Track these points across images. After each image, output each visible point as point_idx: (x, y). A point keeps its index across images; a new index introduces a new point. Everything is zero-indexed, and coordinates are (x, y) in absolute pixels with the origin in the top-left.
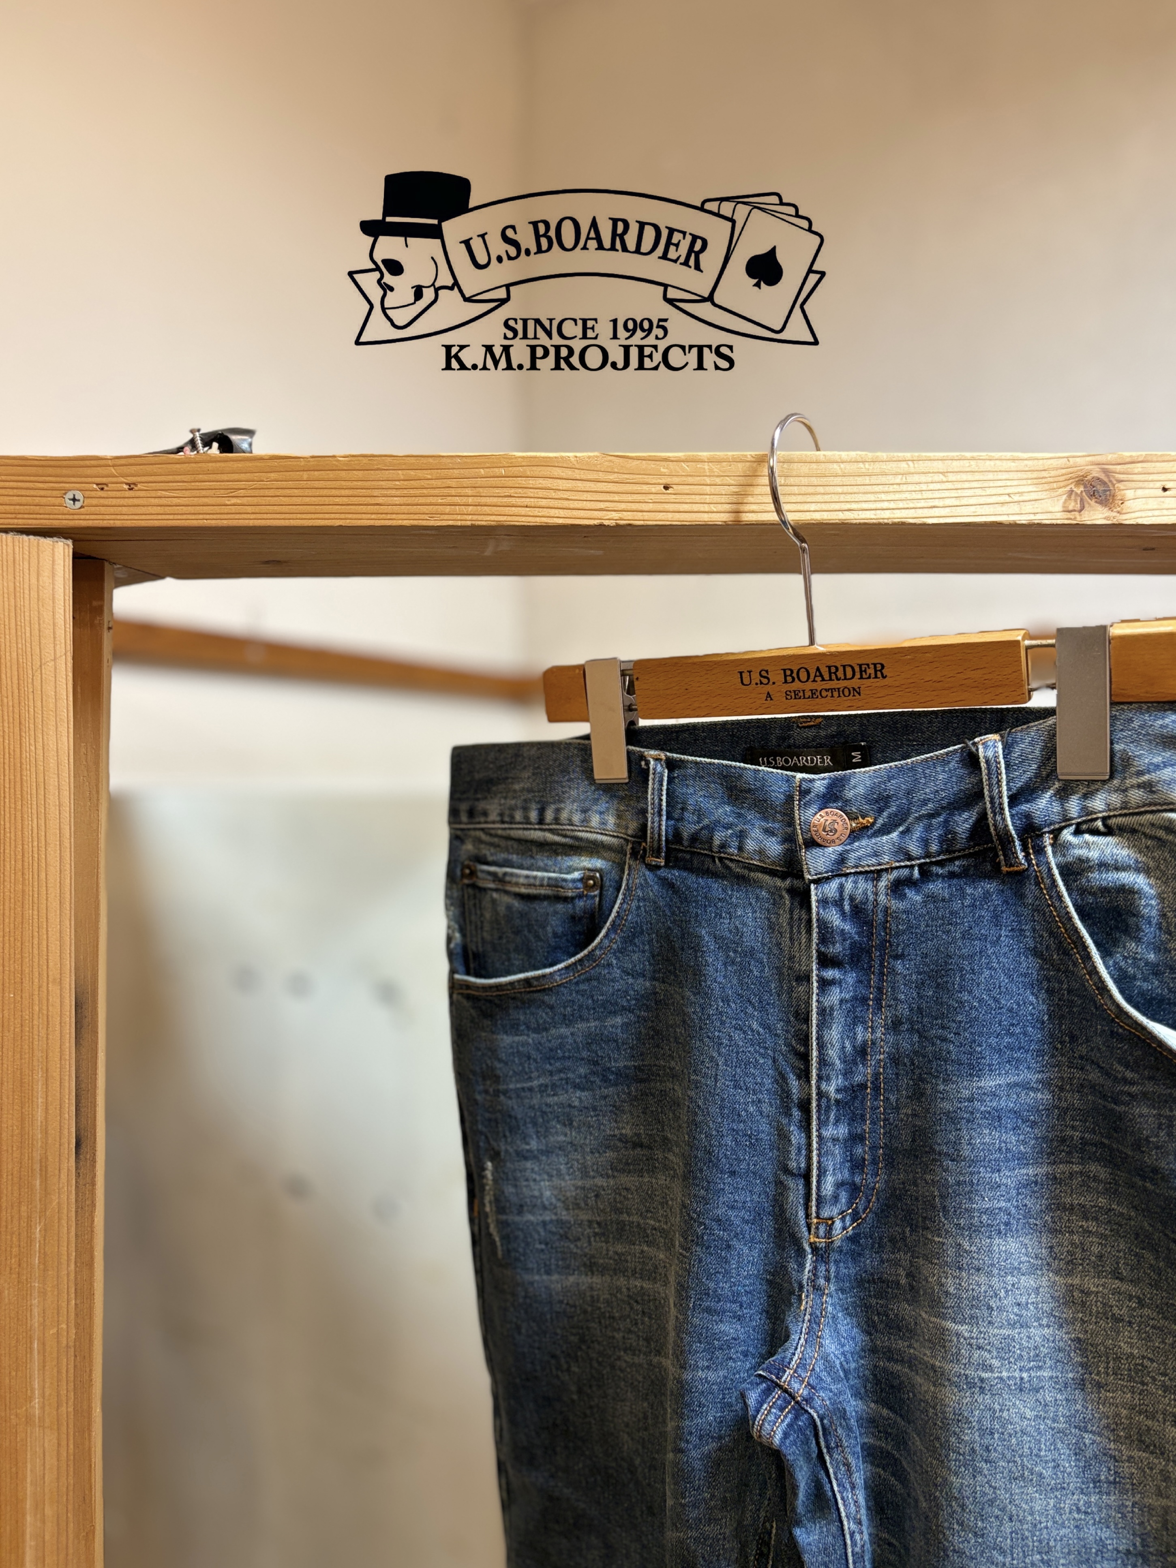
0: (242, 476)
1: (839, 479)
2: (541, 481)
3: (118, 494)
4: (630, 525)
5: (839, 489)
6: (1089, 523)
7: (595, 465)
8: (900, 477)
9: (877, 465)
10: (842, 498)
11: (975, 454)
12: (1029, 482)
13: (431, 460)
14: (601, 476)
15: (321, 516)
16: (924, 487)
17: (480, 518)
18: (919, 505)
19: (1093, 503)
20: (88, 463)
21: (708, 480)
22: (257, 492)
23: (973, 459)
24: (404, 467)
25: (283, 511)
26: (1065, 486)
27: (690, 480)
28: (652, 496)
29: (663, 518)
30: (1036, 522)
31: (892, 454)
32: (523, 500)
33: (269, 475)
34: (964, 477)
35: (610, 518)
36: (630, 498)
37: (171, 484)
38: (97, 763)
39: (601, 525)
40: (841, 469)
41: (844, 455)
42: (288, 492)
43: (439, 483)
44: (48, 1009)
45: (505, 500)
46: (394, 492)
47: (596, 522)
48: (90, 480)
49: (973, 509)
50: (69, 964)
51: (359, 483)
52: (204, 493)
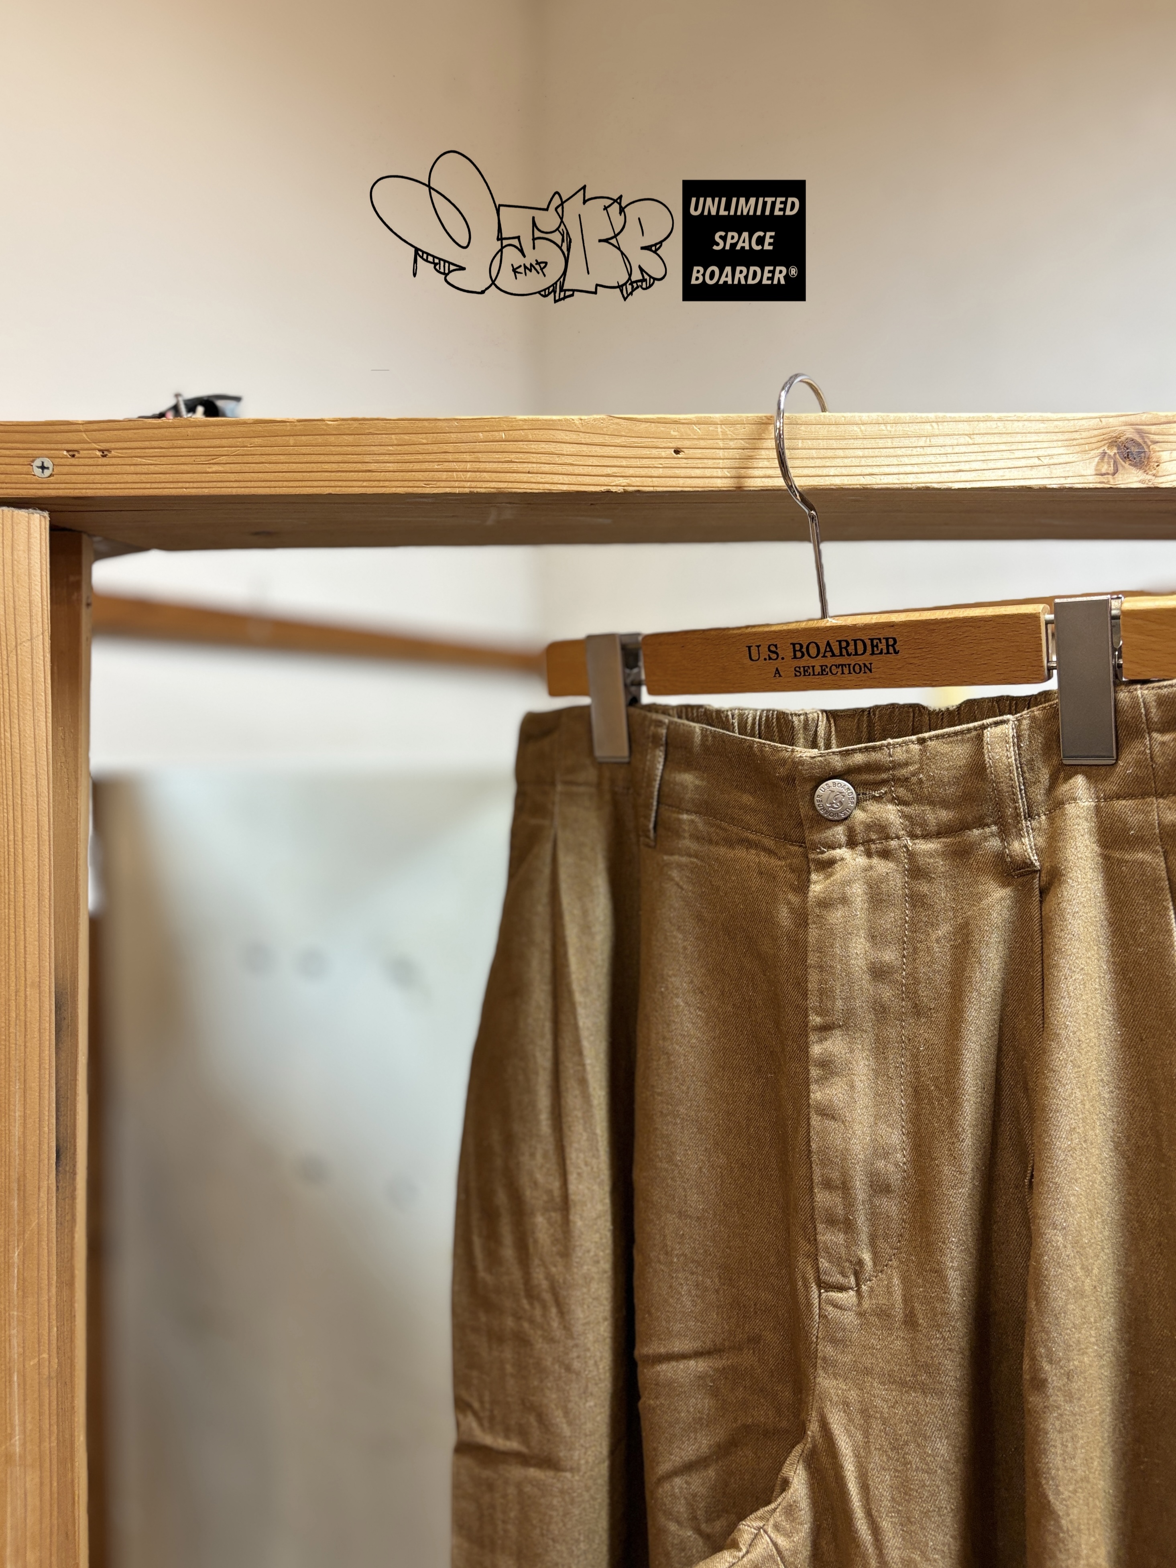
0: (224, 442)
1: (860, 441)
2: (543, 445)
3: (91, 461)
4: (638, 491)
5: (860, 453)
6: (1123, 486)
7: (601, 428)
8: (924, 439)
9: (900, 427)
10: (863, 462)
11: (1002, 415)
12: (1060, 444)
13: (426, 424)
14: (608, 440)
15: (309, 484)
16: (949, 450)
17: (479, 484)
18: (944, 469)
19: (1127, 465)
20: (57, 428)
21: (721, 444)
22: (240, 459)
23: (1000, 420)
24: (397, 431)
25: (267, 478)
26: (1097, 448)
27: (702, 443)
28: (662, 461)
29: (674, 484)
30: (1067, 486)
31: (915, 414)
32: (525, 465)
33: (253, 440)
34: (992, 439)
35: (617, 485)
36: (638, 462)
37: (147, 451)
38: (76, 749)
39: (609, 492)
40: (861, 431)
41: (865, 416)
42: (274, 458)
43: (435, 448)
44: (26, 1015)
45: (506, 465)
46: (387, 458)
47: (603, 489)
48: (59, 446)
49: (1000, 472)
50: (48, 965)
51: (349, 449)
52: (183, 460)
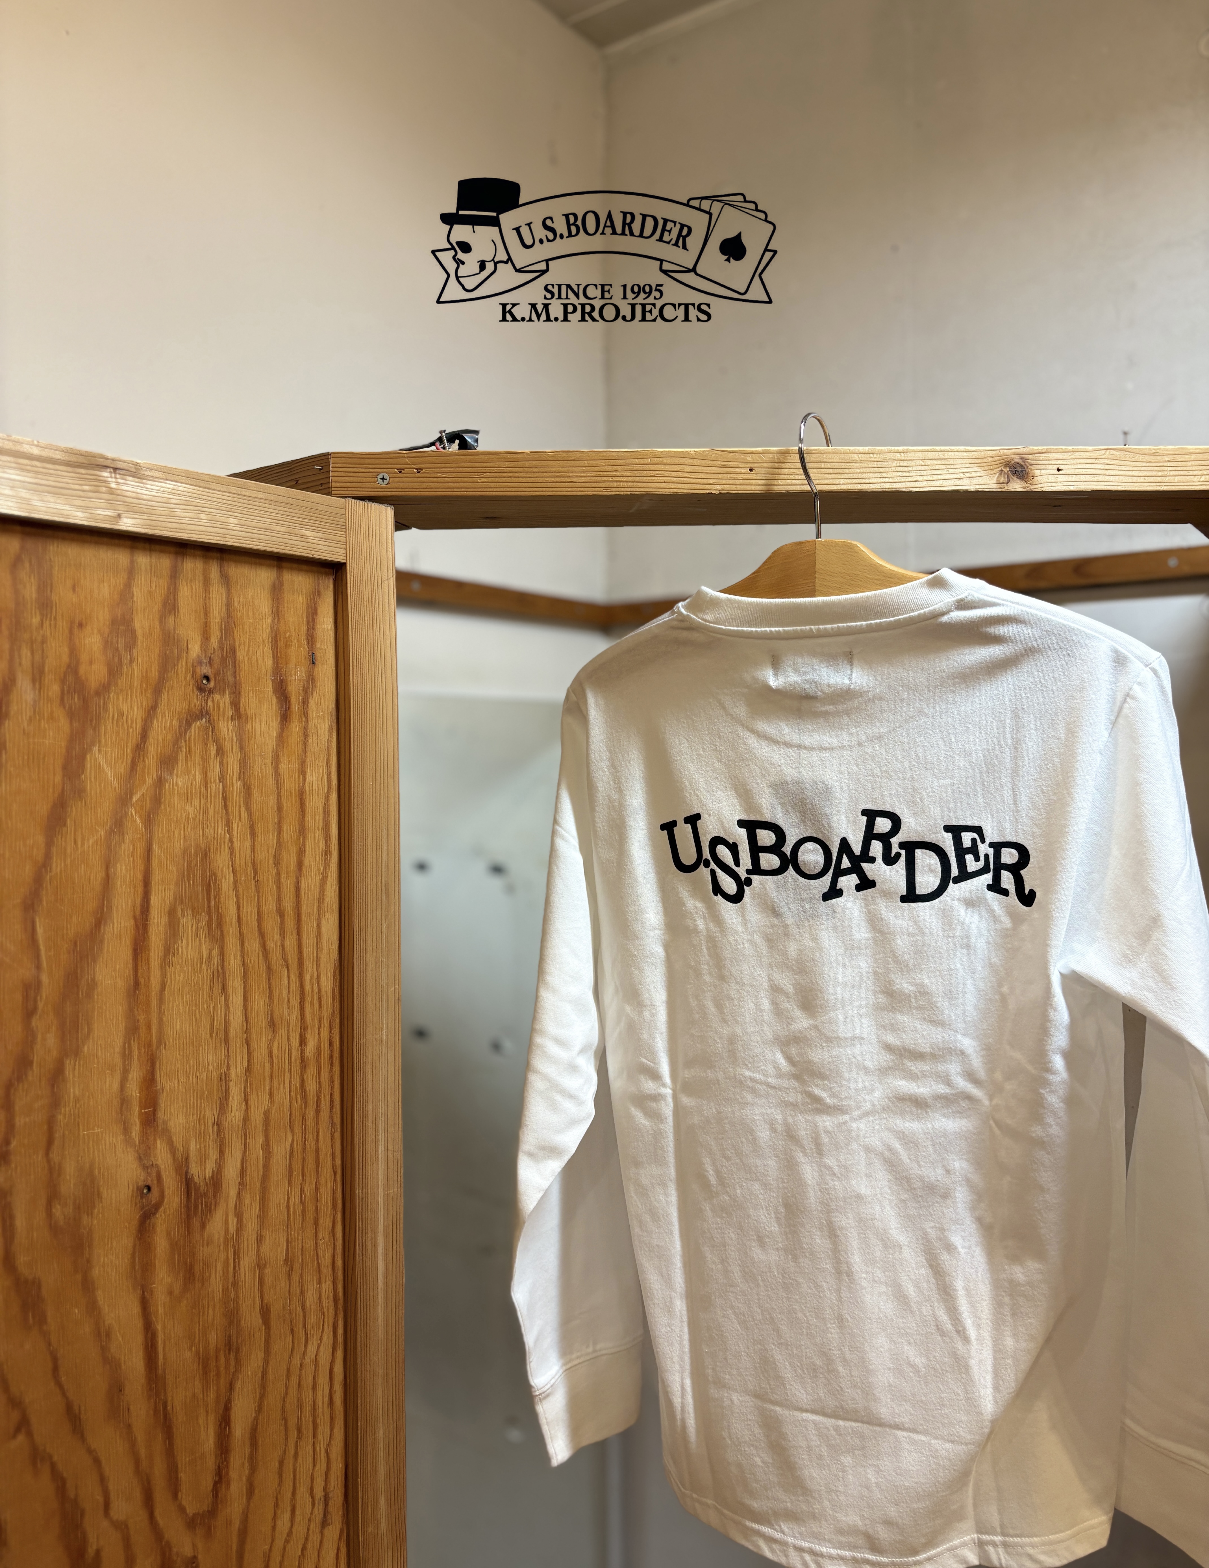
1: (858, 464)
2: (678, 467)
3: (411, 475)
4: (727, 493)
5: (858, 470)
6: (1013, 490)
7: (709, 456)
8: (895, 462)
9: (881, 455)
10: (860, 476)
11: (942, 448)
12: (976, 465)
14: (709, 463)
16: (911, 468)
17: (635, 489)
18: (907, 480)
19: (1015, 478)
25: (513, 486)
26: (998, 468)
28: (742, 476)
29: (749, 489)
30: (981, 490)
31: (890, 448)
34: (936, 462)
35: (714, 489)
36: (728, 476)
39: (712, 494)
41: (861, 449)
43: (611, 468)
45: (651, 478)
47: (707, 492)
49: (941, 482)
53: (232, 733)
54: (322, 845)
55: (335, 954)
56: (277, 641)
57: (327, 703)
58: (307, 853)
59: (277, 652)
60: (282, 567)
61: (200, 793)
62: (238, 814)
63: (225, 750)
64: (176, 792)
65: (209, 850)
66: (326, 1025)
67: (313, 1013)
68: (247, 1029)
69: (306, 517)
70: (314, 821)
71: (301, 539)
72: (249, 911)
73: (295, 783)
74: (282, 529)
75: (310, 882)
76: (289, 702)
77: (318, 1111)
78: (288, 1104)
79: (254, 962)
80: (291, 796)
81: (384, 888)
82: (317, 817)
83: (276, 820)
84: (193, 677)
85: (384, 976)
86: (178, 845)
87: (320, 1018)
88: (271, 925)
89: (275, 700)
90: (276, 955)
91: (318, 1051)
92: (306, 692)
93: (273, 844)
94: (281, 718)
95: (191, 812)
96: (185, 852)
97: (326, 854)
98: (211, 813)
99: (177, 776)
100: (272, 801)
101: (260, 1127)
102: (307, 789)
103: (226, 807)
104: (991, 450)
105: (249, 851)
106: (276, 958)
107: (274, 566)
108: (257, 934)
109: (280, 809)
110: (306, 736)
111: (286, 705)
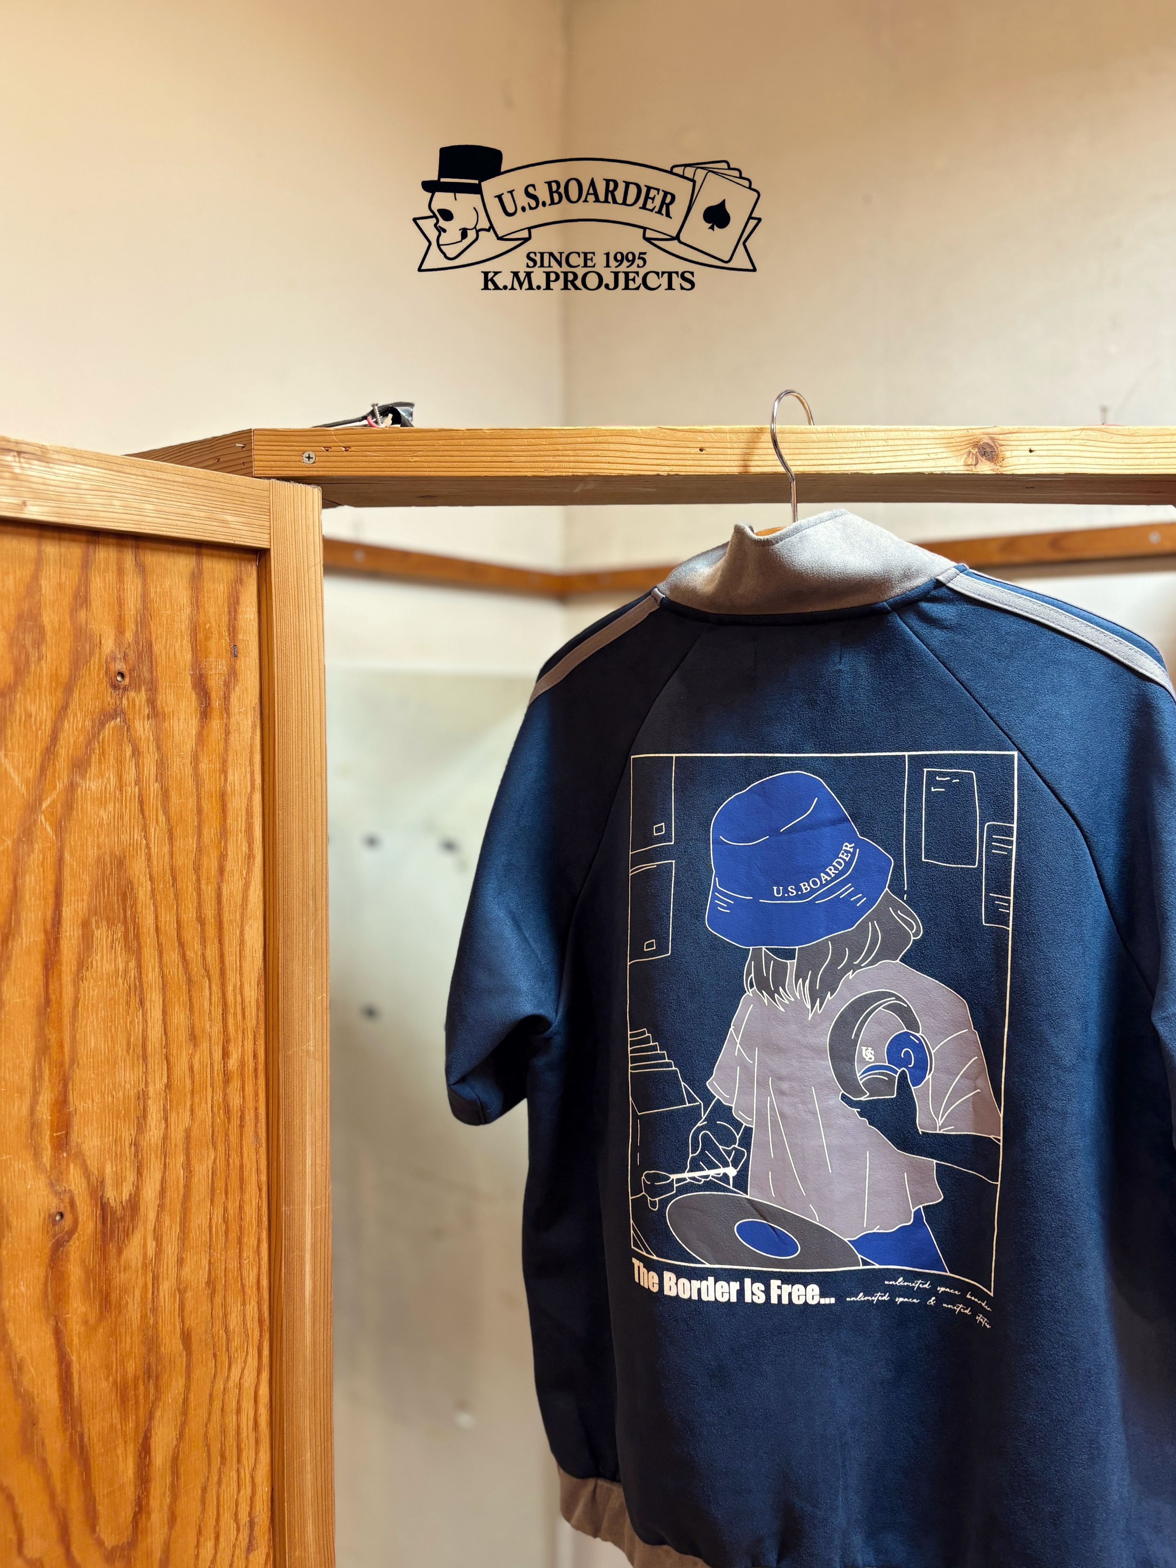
1: (816, 444)
5: (816, 451)
6: (981, 473)
7: (654, 435)
8: (856, 442)
10: (818, 457)
12: (941, 446)
14: (656, 442)
18: (868, 461)
19: (983, 459)
21: (729, 445)
23: (905, 430)
24: (525, 437)
26: (966, 448)
27: (717, 445)
28: (692, 456)
30: (946, 472)
32: (607, 458)
34: (898, 442)
36: (676, 457)
39: (658, 475)
40: (817, 437)
47: (655, 473)
49: (904, 463)
53: (149, 732)
54: (245, 848)
55: (259, 962)
56: (196, 634)
57: (249, 698)
58: (230, 857)
59: (196, 645)
60: (202, 554)
61: (115, 797)
62: (155, 818)
63: (141, 750)
64: (89, 797)
65: (125, 857)
66: (250, 1036)
67: (236, 1024)
68: (166, 1044)
69: (227, 501)
70: (237, 823)
71: (222, 525)
72: (168, 920)
73: (216, 784)
74: (202, 514)
75: (232, 887)
76: (209, 698)
77: (242, 1126)
78: (210, 1120)
79: (174, 973)
80: (212, 797)
81: (310, 893)
82: (240, 819)
83: (196, 824)
84: (106, 673)
85: (311, 984)
86: (92, 853)
87: (244, 1029)
88: (191, 934)
89: (194, 696)
90: (197, 966)
91: (242, 1064)
92: (228, 686)
93: (193, 848)
94: (201, 713)
95: (105, 818)
96: (99, 860)
97: (249, 858)
98: (126, 818)
99: (90, 780)
100: (192, 803)
101: (181, 1146)
102: (229, 789)
103: (142, 811)
104: (957, 430)
105: (167, 858)
106: (196, 969)
107: (192, 554)
108: (177, 944)
109: (200, 811)
110: (227, 733)
111: (206, 701)
